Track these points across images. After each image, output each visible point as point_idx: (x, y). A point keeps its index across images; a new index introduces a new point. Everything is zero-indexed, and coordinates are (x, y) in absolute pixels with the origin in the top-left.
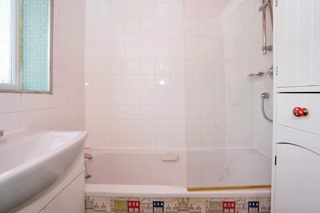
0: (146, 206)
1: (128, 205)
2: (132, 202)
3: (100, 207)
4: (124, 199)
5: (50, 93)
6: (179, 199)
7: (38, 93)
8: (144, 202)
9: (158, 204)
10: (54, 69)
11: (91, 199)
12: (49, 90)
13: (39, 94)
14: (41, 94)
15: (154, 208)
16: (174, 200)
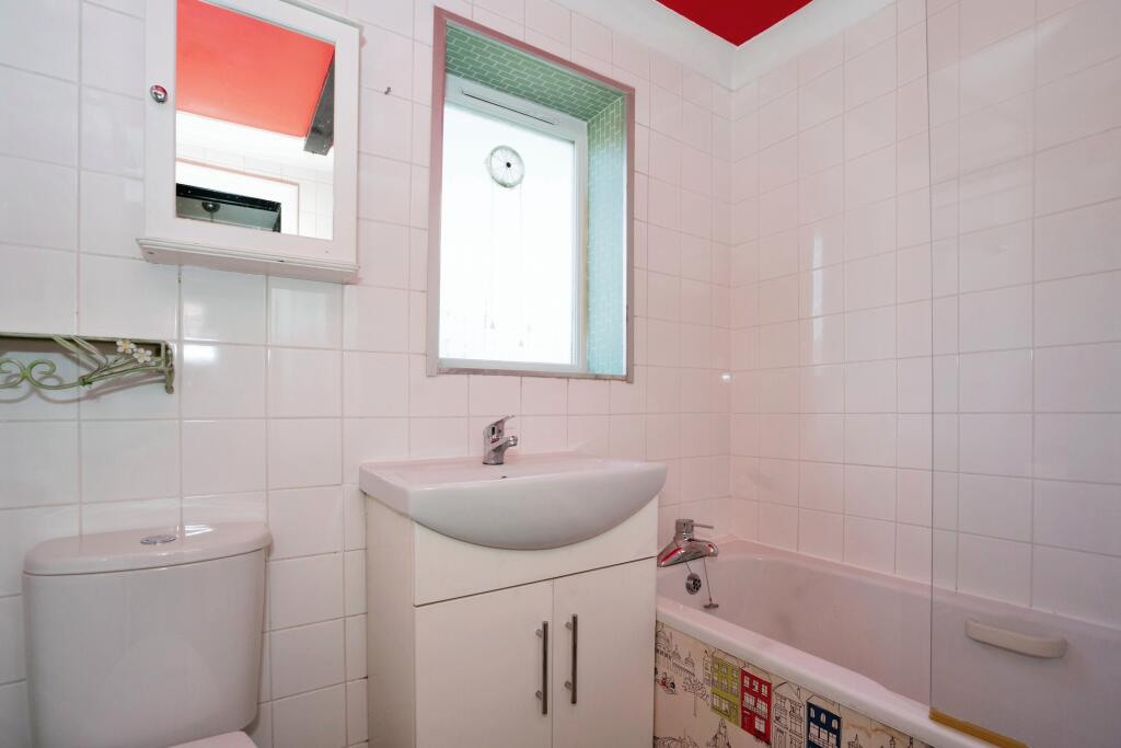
0: (788, 706)
1: (743, 683)
2: (752, 678)
3: (683, 659)
4: (734, 662)
5: (628, 379)
6: (895, 734)
7: (600, 379)
8: (783, 691)
9: (823, 718)
10: (638, 323)
11: (667, 632)
12: (624, 373)
13: (602, 381)
14: (607, 382)
15: (809, 726)
16: (876, 730)
